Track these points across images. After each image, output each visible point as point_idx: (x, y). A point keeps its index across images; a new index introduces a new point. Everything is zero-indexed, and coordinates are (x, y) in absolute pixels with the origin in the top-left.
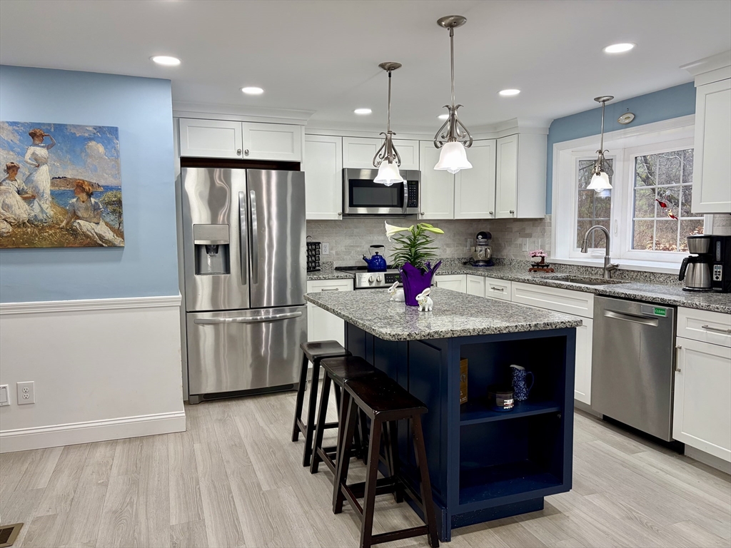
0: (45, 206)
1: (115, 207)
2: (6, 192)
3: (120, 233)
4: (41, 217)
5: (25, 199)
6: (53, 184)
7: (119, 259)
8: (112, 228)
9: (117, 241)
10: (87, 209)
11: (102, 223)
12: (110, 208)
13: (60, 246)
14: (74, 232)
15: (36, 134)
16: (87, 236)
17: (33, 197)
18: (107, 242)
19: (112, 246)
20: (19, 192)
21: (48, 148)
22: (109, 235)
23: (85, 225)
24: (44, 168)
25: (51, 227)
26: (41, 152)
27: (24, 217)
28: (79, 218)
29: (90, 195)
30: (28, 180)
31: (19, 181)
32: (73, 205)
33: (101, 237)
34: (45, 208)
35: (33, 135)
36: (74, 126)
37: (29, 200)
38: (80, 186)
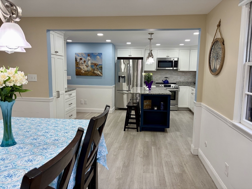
0: (89, 68)
1: (101, 68)
2: (84, 65)
3: (102, 73)
4: (89, 70)
5: (86, 67)
6: (91, 64)
7: (101, 78)
8: (100, 72)
9: (101, 75)
10: (96, 69)
11: (99, 71)
12: (100, 68)
13: (92, 75)
14: (94, 73)
15: (89, 55)
16: (96, 74)
17: (88, 66)
18: (99, 75)
19: (100, 76)
20: (86, 65)
21: (90, 57)
22: (100, 74)
23: (96, 72)
24: (90, 61)
25: (90, 72)
26: (89, 58)
27: (86, 70)
28: (95, 70)
29: (97, 66)
30: (87, 63)
31: (86, 64)
32: (94, 68)
33: (98, 74)
34: (90, 68)
35: (88, 55)
36: (95, 53)
37: (87, 67)
38: (95, 65)
